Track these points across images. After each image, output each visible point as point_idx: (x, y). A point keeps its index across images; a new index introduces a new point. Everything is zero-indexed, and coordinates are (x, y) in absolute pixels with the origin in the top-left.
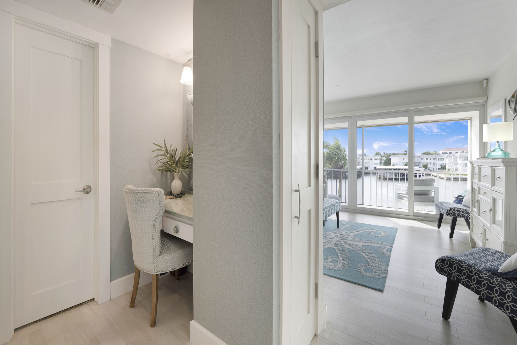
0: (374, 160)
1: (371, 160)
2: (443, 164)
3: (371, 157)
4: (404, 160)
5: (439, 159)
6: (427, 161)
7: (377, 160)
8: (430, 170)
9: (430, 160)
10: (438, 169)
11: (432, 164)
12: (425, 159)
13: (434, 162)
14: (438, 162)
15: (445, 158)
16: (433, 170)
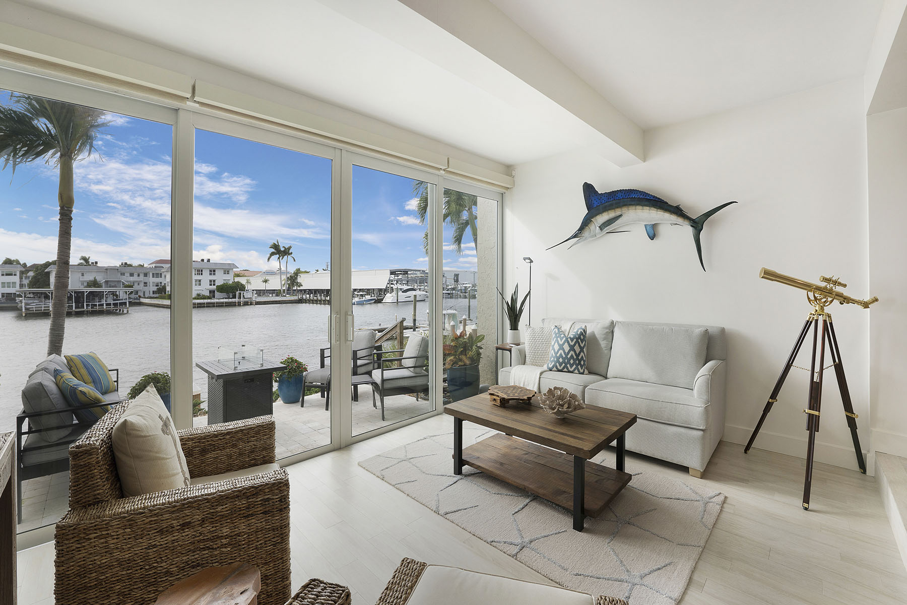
2: (161, 283)
4: (83, 275)
5: (153, 274)
6: (132, 279)
7: (11, 275)
8: (137, 296)
9: (139, 276)
10: (151, 293)
11: (142, 285)
12: (127, 275)
13: (146, 279)
14: (152, 280)
15: (164, 272)
16: (144, 295)
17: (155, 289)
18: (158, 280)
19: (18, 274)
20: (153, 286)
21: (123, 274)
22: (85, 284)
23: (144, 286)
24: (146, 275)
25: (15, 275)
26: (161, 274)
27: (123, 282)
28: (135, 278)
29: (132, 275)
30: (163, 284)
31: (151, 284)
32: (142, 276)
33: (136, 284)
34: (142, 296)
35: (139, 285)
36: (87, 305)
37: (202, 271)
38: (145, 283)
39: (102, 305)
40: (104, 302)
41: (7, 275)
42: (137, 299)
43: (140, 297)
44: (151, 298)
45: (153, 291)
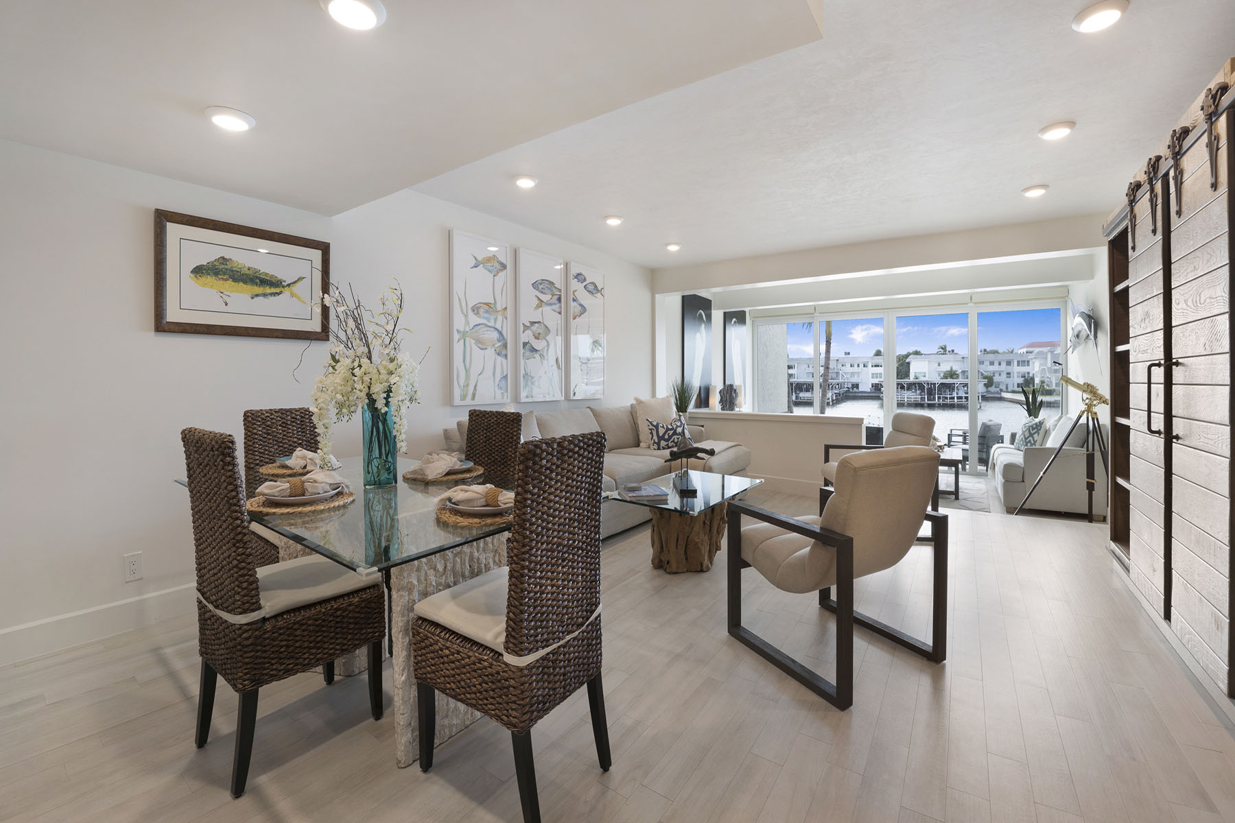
0: (872, 366)
1: (864, 366)
2: (1028, 373)
3: (865, 360)
4: (939, 365)
5: (1018, 362)
7: (878, 366)
8: (998, 389)
9: (1000, 364)
10: (1016, 386)
11: (1004, 375)
12: (987, 363)
13: (1009, 369)
14: (1017, 370)
15: (1032, 359)
16: (1007, 388)
17: (1021, 380)
18: (1024, 369)
20: (1018, 377)
21: (981, 363)
22: (942, 375)
24: (1009, 363)
25: (881, 366)
26: (1028, 362)
27: (982, 373)
28: (996, 368)
29: (992, 363)
30: (1031, 375)
31: (1016, 376)
32: (1004, 364)
33: (997, 375)
34: (1004, 389)
35: (1000, 374)
36: (939, 398)
38: (1008, 374)
39: (953, 398)
40: (955, 395)
41: (876, 366)
42: (997, 393)
43: (1001, 390)
44: (1014, 392)
45: (1018, 384)
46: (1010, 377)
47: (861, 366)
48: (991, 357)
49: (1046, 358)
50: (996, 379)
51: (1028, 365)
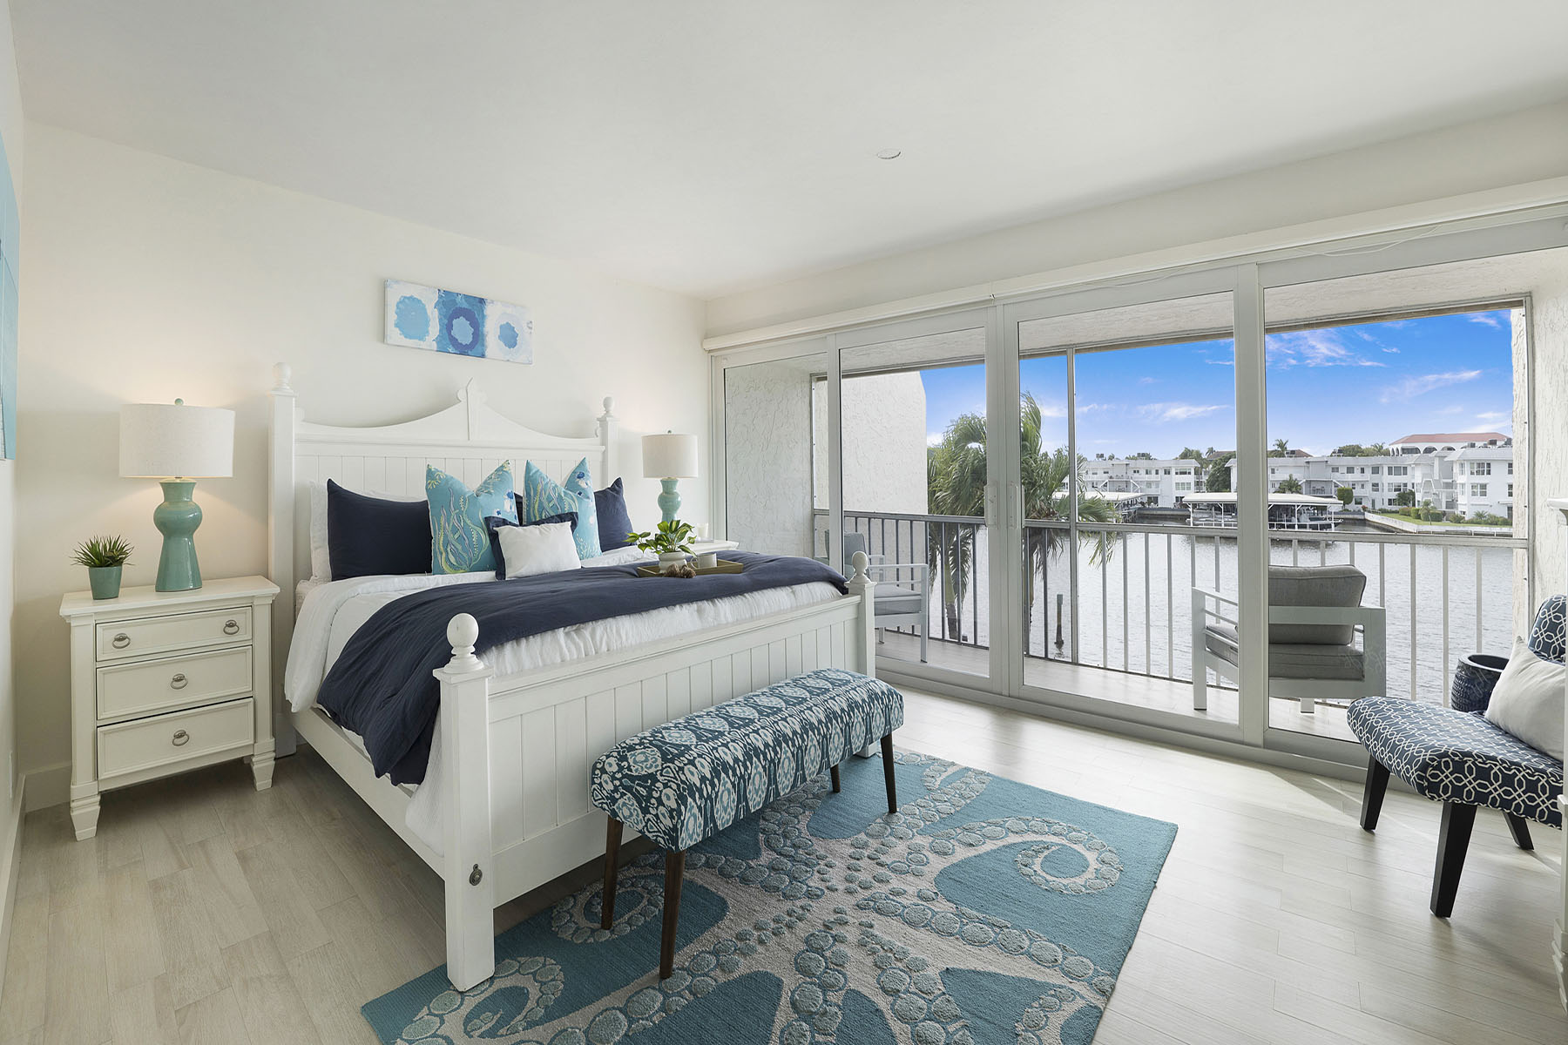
0: (1177, 473)
1: (1165, 473)
2: (1405, 485)
3: (1167, 465)
4: (1273, 473)
5: (1390, 469)
6: (1350, 477)
7: (1185, 473)
8: (1361, 508)
9: (1363, 471)
10: (1386, 502)
11: (1369, 487)
12: (1343, 469)
13: (1376, 478)
14: (1387, 479)
15: (1410, 465)
16: (1373, 506)
17: (1394, 495)
18: (1399, 479)
19: (1193, 472)
20: (1389, 490)
21: (1335, 469)
22: (1277, 486)
23: (1373, 490)
24: (1376, 470)
25: (1190, 473)
26: (1405, 468)
27: (1335, 483)
28: (1356, 476)
29: (1350, 470)
30: (1409, 487)
31: (1386, 488)
32: (1368, 471)
33: (1358, 487)
34: (1370, 506)
35: (1363, 486)
37: (1489, 465)
38: (1375, 485)
40: (1295, 521)
41: (1181, 473)
42: (1359, 512)
43: (1364, 508)
44: (1383, 512)
45: (1390, 500)
46: (1377, 490)
47: (1161, 472)
48: (1349, 461)
49: (1432, 466)
50: (1357, 492)
51: (1405, 474)
